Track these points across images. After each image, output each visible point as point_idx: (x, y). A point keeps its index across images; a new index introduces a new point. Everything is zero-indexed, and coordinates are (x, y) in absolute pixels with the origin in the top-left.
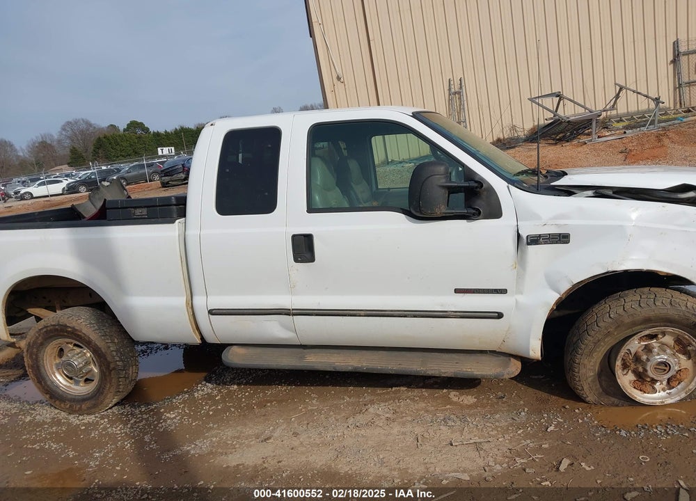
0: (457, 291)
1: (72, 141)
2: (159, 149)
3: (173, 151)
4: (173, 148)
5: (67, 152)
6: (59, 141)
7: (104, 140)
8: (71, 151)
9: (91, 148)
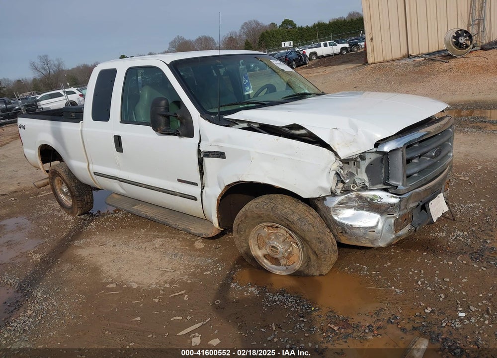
0: (179, 180)
1: (247, 36)
2: (283, 43)
3: (292, 44)
4: (292, 42)
5: (244, 44)
6: (240, 36)
7: (266, 34)
8: (245, 43)
9: (257, 41)
